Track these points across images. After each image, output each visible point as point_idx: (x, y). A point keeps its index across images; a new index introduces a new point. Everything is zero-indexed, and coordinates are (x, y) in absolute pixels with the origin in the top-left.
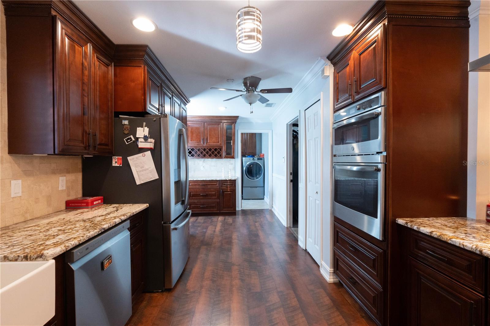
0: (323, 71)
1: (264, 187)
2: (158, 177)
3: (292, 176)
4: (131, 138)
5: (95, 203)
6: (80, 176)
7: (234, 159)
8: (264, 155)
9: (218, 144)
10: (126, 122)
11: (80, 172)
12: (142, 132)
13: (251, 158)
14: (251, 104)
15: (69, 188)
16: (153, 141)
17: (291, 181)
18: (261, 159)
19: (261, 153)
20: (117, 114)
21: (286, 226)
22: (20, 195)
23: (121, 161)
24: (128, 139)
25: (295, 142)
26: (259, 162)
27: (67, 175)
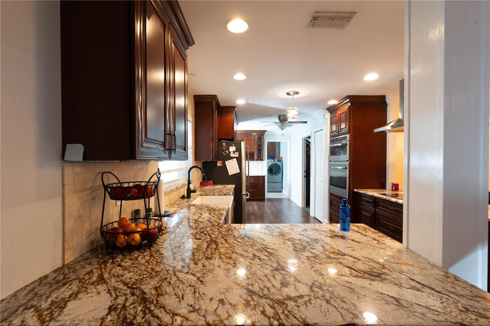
0: (324, 115)
1: (282, 182)
2: (239, 172)
3: (305, 173)
4: (226, 152)
7: (262, 161)
8: (282, 158)
9: (252, 150)
10: (224, 144)
12: (232, 149)
13: (273, 160)
14: (282, 130)
16: (238, 153)
17: (305, 176)
18: (280, 161)
19: (280, 156)
20: (220, 140)
21: (301, 207)
23: (222, 163)
25: (308, 149)
26: (278, 163)
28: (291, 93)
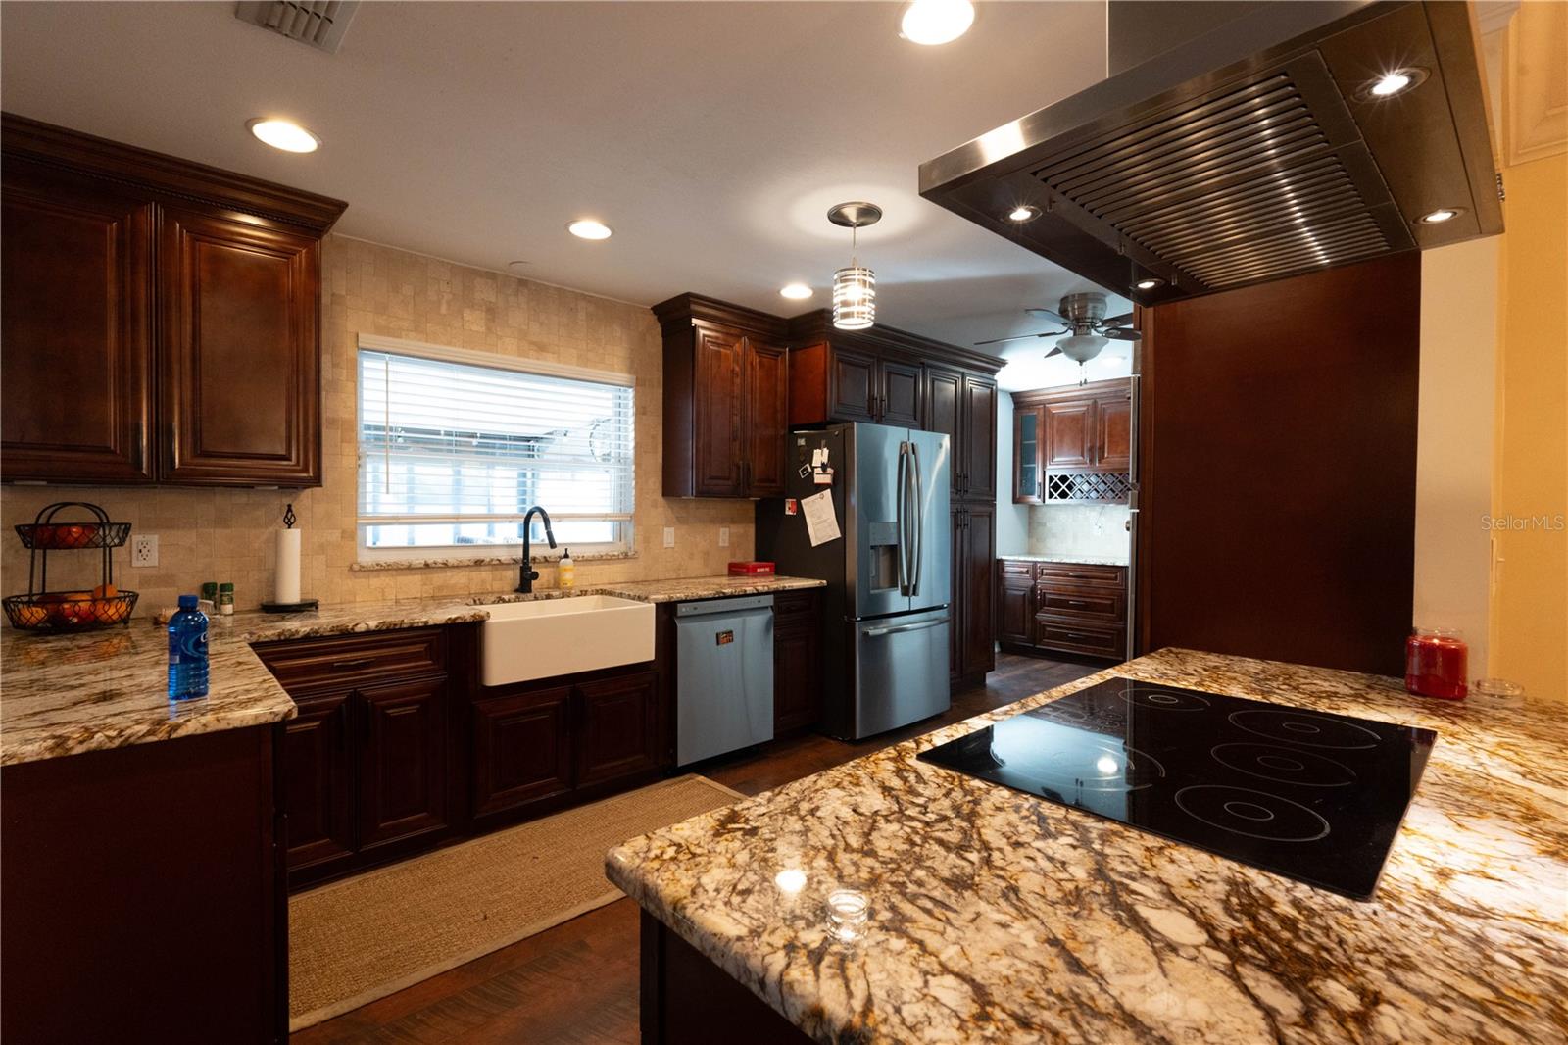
2: (839, 536)
4: (806, 468)
5: (759, 570)
6: (751, 530)
10: (802, 441)
11: (751, 523)
12: (820, 456)
14: (1081, 361)
15: (733, 546)
16: (834, 471)
20: (792, 429)
22: (672, 545)
23: (794, 507)
24: (804, 470)
27: (732, 526)
28: (851, 213)
